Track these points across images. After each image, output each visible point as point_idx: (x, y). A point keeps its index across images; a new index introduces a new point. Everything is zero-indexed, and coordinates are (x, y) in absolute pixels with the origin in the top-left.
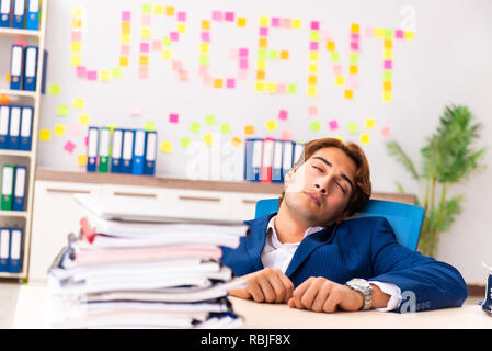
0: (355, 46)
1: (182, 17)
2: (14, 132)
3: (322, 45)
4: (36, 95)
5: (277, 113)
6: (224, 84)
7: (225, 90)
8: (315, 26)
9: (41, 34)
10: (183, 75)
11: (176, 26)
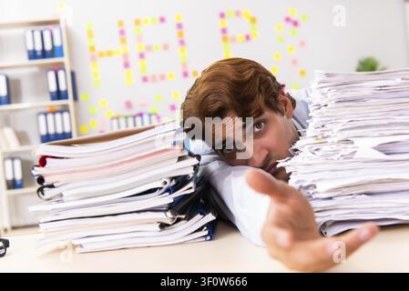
4: (70, 102)
9: (65, 60)
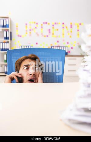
0: (71, 27)
1: (37, 24)
2: (6, 48)
3: (65, 27)
4: (9, 40)
5: (57, 41)
6: (46, 36)
7: (46, 37)
8: (63, 24)
9: (9, 28)
10: (38, 35)
11: (36, 25)
